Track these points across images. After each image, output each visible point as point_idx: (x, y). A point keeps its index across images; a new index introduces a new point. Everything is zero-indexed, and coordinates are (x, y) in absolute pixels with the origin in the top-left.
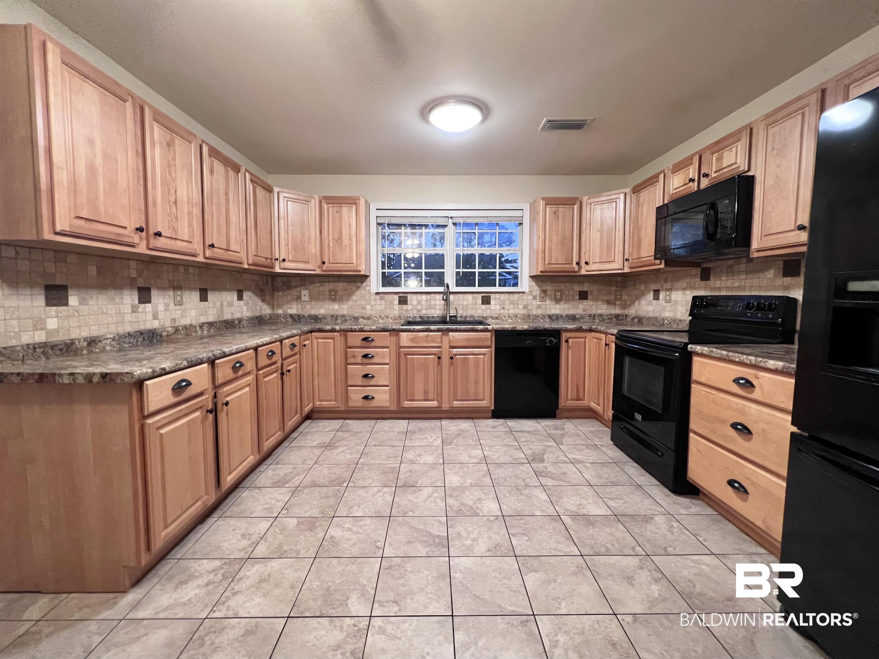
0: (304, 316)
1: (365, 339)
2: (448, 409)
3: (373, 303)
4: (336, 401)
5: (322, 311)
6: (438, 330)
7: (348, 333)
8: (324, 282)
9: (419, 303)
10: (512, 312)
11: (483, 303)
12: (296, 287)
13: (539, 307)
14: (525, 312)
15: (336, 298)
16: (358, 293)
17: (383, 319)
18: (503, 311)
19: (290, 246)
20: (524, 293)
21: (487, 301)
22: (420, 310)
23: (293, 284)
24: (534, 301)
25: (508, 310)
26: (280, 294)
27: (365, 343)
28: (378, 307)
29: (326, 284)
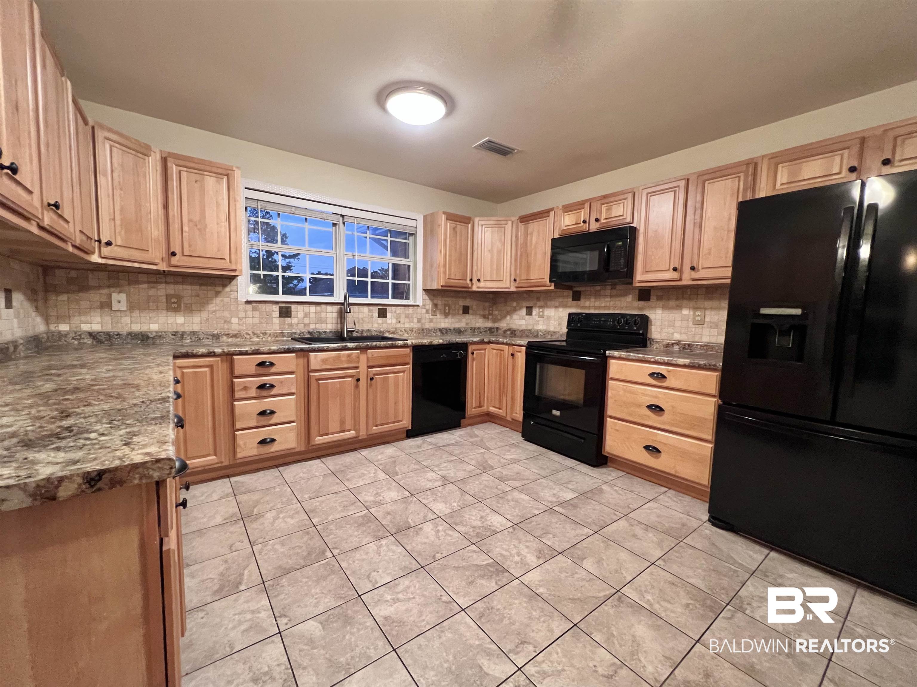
0: (118, 335)
1: (262, 364)
2: (366, 437)
4: (216, 455)
5: (154, 327)
6: (356, 349)
7: (235, 357)
8: (156, 282)
9: (307, 315)
11: (379, 317)
12: (99, 287)
13: (431, 321)
14: (418, 326)
15: (179, 306)
16: (218, 300)
17: (258, 337)
18: (399, 325)
19: (118, 222)
20: (418, 306)
21: (384, 315)
22: (308, 325)
23: (92, 283)
24: (427, 315)
27: (261, 370)
28: (250, 321)
29: (161, 286)
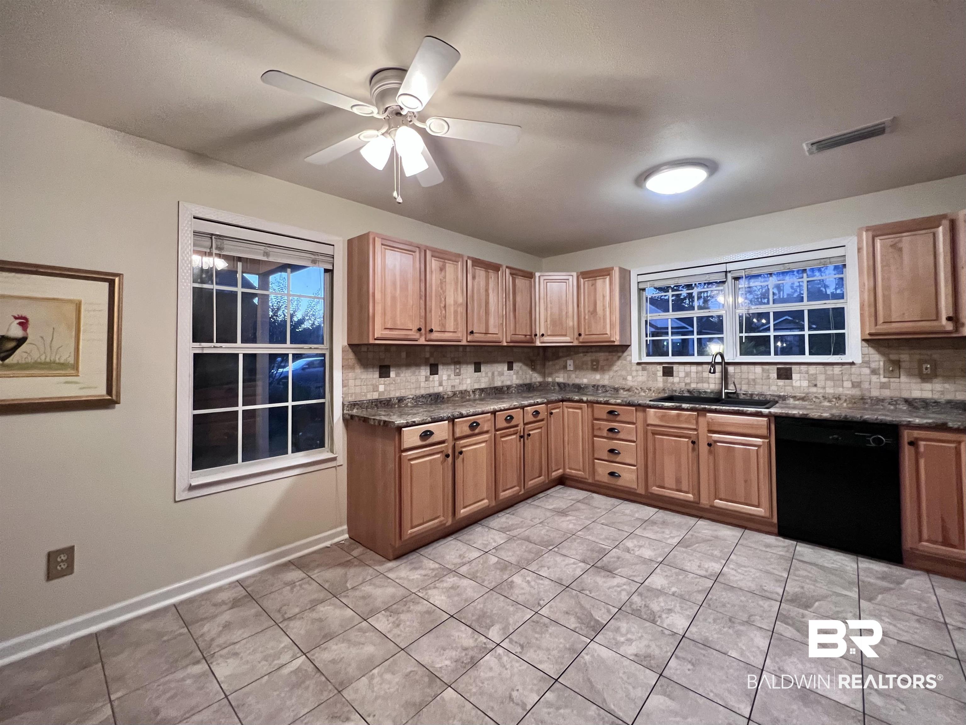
0: (568, 385)
1: (611, 412)
2: (708, 507)
3: (634, 374)
4: (583, 472)
5: (585, 381)
6: (692, 410)
7: (595, 405)
8: (587, 352)
9: (688, 374)
10: (830, 390)
11: (779, 377)
12: (563, 357)
13: (883, 386)
14: (856, 392)
15: (597, 368)
16: (619, 363)
17: (645, 392)
18: (814, 390)
19: (549, 322)
20: (853, 364)
21: (786, 375)
22: (689, 384)
23: (561, 354)
24: (874, 378)
25: (824, 388)
26: (551, 363)
27: (611, 417)
28: (640, 379)
29: (589, 354)
